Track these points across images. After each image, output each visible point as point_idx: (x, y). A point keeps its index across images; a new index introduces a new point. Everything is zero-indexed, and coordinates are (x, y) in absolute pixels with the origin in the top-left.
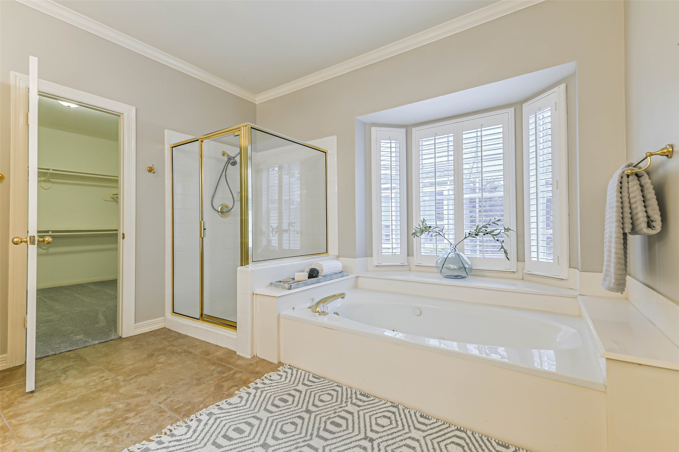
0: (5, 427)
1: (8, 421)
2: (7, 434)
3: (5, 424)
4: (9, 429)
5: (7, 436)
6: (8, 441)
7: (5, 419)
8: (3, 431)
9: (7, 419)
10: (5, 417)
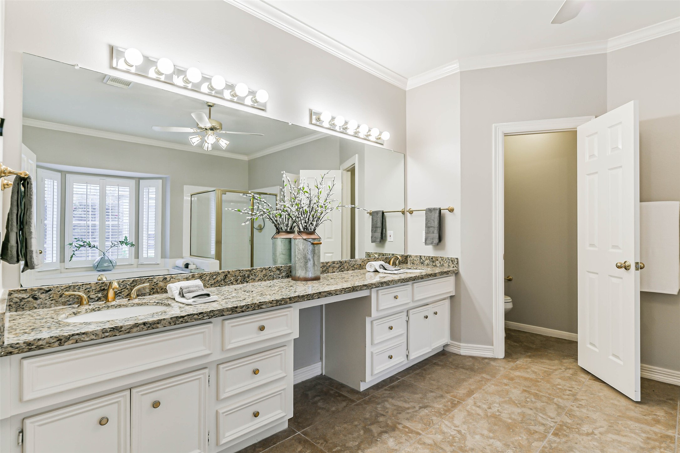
0: (673, 439)
1: (678, 436)
2: (671, 445)
3: (675, 436)
4: (675, 443)
5: (670, 446)
6: (668, 451)
7: (677, 433)
8: (670, 441)
9: (678, 434)
10: (678, 431)
